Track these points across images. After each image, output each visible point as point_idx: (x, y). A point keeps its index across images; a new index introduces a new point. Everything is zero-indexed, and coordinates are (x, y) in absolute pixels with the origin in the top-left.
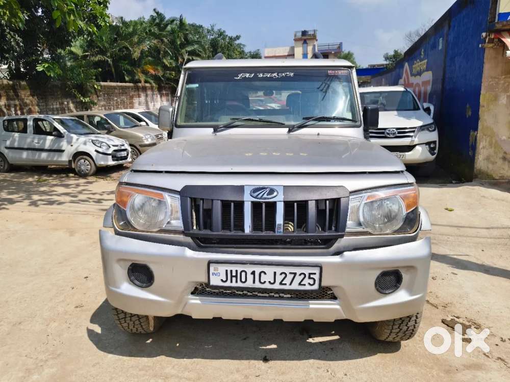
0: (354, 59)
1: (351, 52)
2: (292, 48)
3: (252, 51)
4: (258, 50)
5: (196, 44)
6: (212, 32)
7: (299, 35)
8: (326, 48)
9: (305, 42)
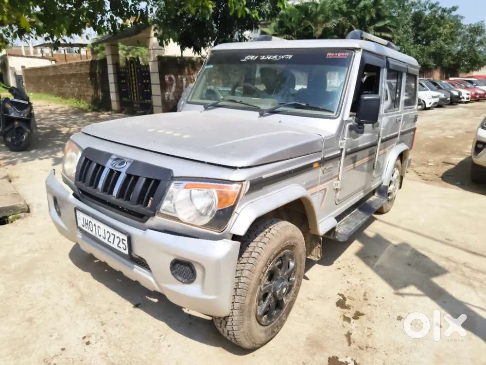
3: (474, 23)
4: (482, 22)
5: (388, 19)
6: (418, 5)
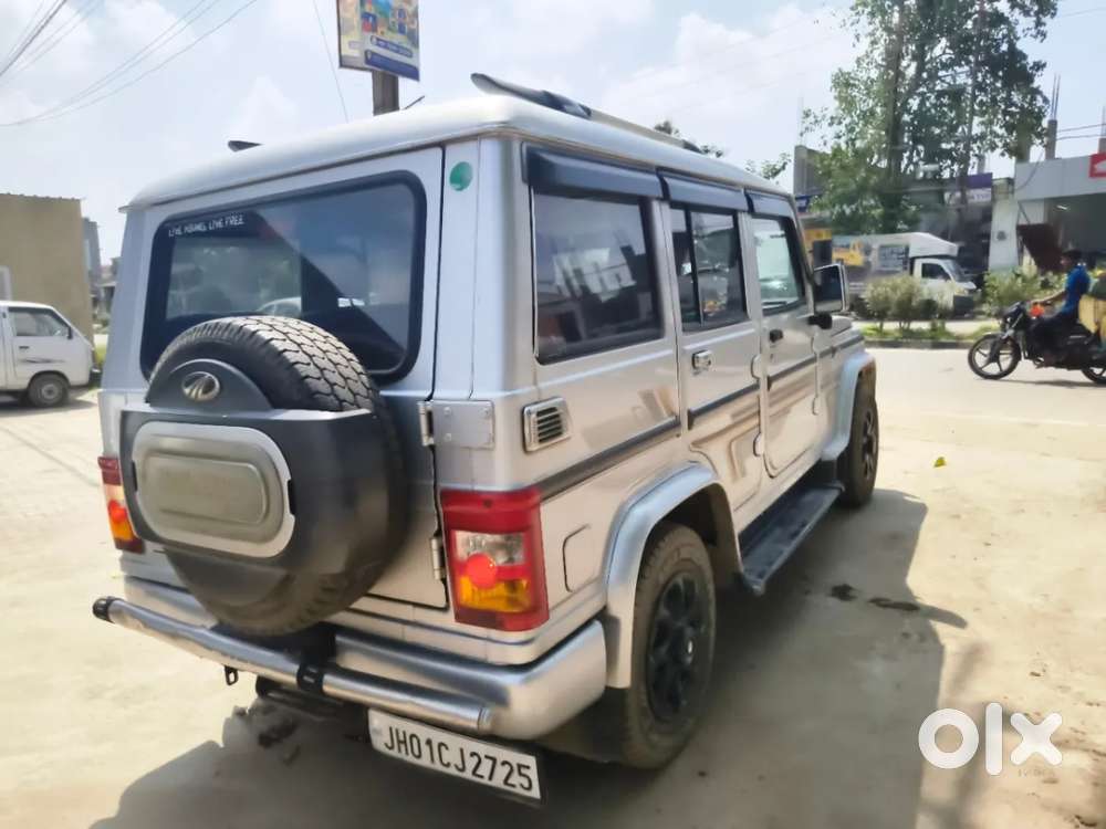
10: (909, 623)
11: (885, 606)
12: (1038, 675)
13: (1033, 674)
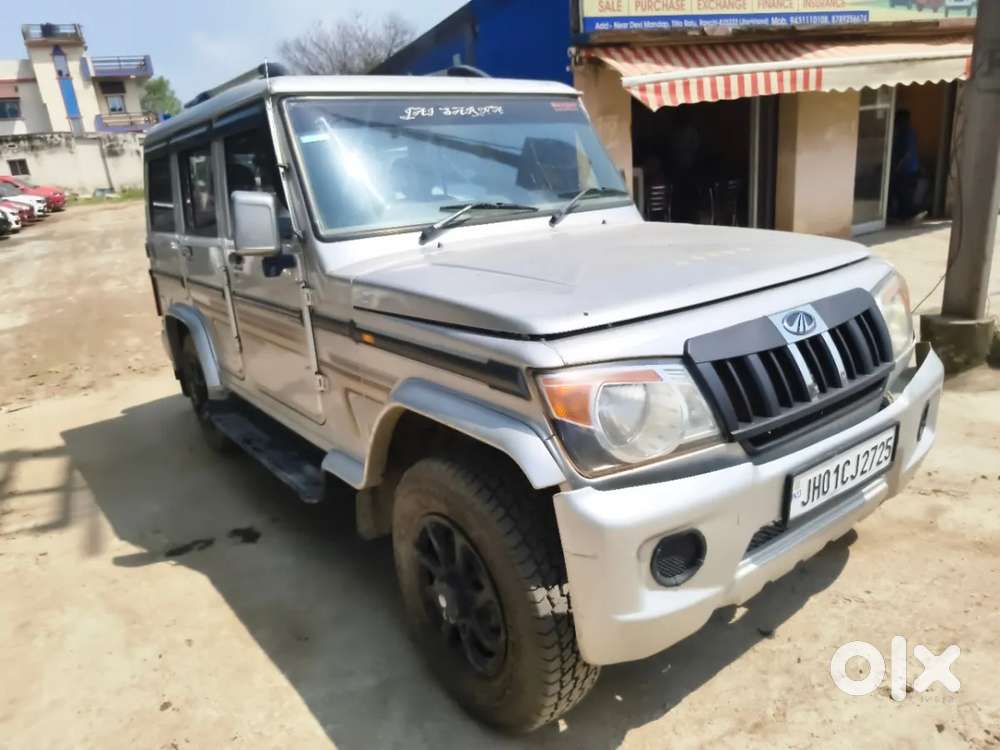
0: (173, 93)
1: (166, 78)
2: (27, 65)
7: (36, 33)
8: (114, 66)
9: (57, 51)
10: (164, 541)
11: (196, 543)
12: (41, 555)
13: (44, 554)
